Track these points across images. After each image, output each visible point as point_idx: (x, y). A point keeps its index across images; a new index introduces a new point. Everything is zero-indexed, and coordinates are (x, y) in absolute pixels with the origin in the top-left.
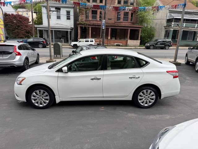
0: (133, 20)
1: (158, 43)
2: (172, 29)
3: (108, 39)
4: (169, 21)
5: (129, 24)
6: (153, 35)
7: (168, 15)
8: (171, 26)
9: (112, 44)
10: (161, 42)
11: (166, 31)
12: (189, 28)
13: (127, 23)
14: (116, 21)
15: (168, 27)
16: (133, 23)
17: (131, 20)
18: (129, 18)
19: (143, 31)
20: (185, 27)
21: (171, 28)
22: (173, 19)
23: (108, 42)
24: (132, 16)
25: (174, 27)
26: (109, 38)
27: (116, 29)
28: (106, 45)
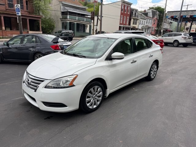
0: (29, 9)
1: (62, 34)
2: (69, 22)
3: (2, 29)
4: (64, 13)
5: (25, 13)
6: (53, 26)
7: (61, 8)
8: (67, 18)
9: (9, 35)
10: (65, 33)
11: (63, 23)
12: (81, 21)
13: (23, 12)
14: (7, 8)
15: (64, 19)
16: (29, 12)
17: (27, 9)
18: (24, 6)
19: (43, 22)
20: (78, 20)
21: (66, 20)
22: (67, 11)
23: (3, 33)
24: (27, 4)
25: (70, 20)
26: (4, 28)
27: (10, 18)
28: (2, 37)
